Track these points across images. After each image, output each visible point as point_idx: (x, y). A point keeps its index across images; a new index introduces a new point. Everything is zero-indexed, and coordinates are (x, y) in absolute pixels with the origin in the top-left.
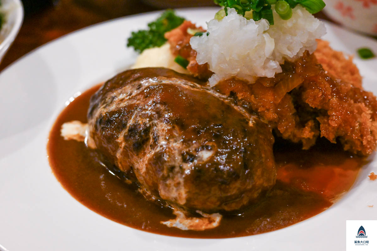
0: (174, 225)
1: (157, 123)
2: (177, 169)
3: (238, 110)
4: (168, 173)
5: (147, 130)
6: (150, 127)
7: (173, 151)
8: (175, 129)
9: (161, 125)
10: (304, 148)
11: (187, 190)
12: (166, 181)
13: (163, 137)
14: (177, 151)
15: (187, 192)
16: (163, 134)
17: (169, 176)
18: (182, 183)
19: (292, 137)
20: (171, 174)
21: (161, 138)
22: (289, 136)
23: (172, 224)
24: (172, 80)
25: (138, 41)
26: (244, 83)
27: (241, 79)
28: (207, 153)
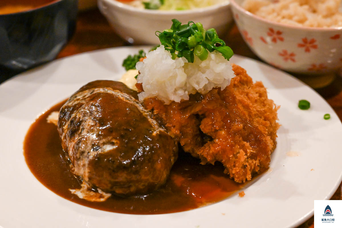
0: (76, 193)
1: (87, 119)
2: (85, 154)
3: (151, 122)
4: (80, 156)
5: (81, 122)
6: (82, 121)
7: (88, 140)
8: (96, 126)
9: (89, 121)
10: (201, 163)
11: (89, 171)
12: (78, 162)
13: (87, 130)
14: (90, 142)
15: (89, 172)
16: (87, 128)
17: (80, 158)
18: (87, 166)
19: (191, 152)
20: (81, 157)
21: (85, 130)
22: (189, 150)
23: (75, 192)
24: (115, 92)
25: (128, 62)
26: (161, 103)
27: (160, 99)
28: (110, 147)
